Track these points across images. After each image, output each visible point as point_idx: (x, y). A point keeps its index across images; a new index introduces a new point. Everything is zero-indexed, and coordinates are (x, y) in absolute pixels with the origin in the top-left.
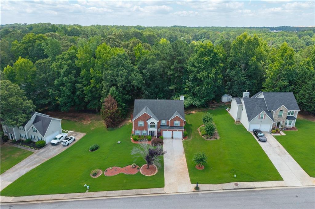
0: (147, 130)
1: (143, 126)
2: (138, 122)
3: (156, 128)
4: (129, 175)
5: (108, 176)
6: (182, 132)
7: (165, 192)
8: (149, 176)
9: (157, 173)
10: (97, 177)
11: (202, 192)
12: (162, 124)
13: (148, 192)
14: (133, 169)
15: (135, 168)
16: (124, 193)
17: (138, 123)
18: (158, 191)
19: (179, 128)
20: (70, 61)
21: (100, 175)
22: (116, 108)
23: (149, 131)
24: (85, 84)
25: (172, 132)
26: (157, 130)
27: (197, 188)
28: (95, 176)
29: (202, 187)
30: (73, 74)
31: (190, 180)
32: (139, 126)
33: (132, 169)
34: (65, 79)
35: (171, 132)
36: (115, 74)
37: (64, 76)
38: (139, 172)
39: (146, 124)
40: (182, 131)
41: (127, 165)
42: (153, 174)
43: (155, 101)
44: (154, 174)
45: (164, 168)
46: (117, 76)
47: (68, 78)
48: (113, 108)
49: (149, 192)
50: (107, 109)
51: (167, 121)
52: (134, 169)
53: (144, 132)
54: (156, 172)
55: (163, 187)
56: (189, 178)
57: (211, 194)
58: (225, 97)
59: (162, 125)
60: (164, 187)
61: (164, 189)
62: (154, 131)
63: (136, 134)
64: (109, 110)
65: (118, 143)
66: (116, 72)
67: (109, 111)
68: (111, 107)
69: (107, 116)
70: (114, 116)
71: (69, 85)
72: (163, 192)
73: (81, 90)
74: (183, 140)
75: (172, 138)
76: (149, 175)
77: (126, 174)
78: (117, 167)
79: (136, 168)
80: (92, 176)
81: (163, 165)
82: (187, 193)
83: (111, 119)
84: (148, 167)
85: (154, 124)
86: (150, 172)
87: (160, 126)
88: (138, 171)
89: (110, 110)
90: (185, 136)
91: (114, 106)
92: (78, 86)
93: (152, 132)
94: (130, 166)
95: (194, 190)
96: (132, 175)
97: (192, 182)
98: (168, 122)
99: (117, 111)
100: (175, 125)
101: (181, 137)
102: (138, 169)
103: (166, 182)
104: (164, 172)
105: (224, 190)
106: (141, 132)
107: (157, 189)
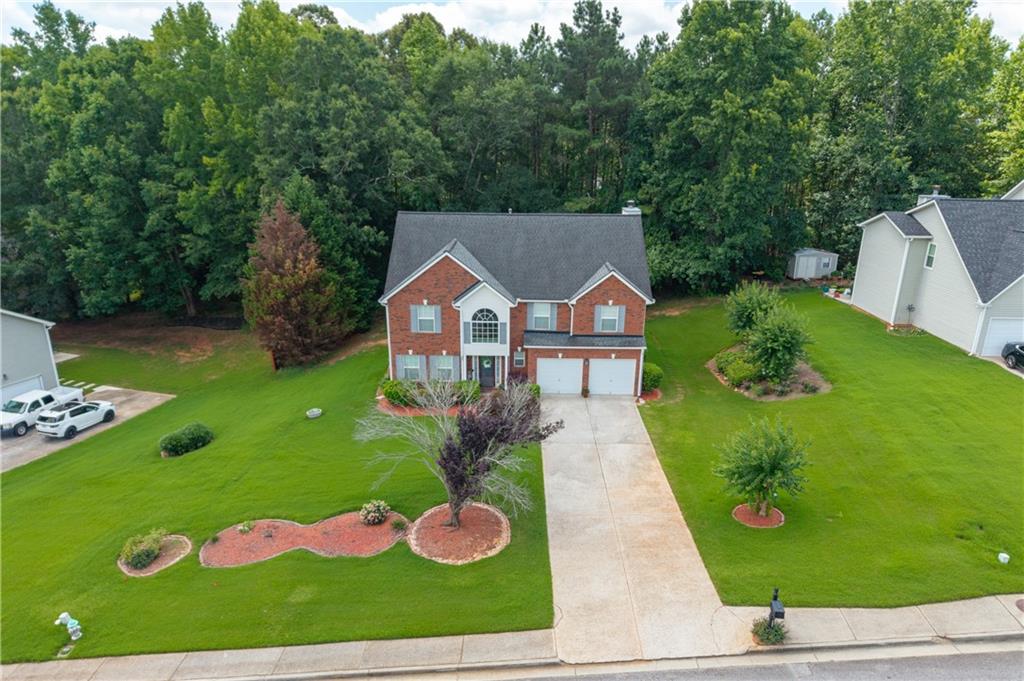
0: (456, 353)
1: (437, 329)
2: (412, 307)
3: (503, 342)
4: (340, 559)
5: (217, 566)
6: (634, 361)
7: (561, 657)
8: (460, 563)
9: (508, 547)
10: (155, 569)
11: (810, 658)
12: (532, 326)
13: (449, 659)
14: (370, 529)
15: (379, 522)
16: (291, 665)
17: (409, 312)
18: (515, 649)
19: (619, 343)
20: (115, 76)
21: (172, 563)
22: (310, 267)
23: (469, 358)
24: (182, 180)
25: (587, 360)
26: (507, 354)
27: (770, 634)
28: (144, 566)
29: (801, 623)
30: (132, 136)
31: (710, 583)
32: (415, 329)
33: (362, 529)
34: (91, 155)
35: (581, 361)
36: (312, 116)
37: (86, 140)
38: (403, 544)
39: (450, 317)
40: (635, 354)
41: (341, 513)
42: (483, 552)
43: (501, 218)
44: (491, 553)
45: (549, 520)
46: (323, 122)
47: (106, 152)
48: (295, 267)
49: (456, 658)
50: (266, 271)
51: (559, 305)
52: (377, 528)
53: (444, 362)
54: (503, 541)
55: (548, 624)
56: (702, 576)
57: (878, 667)
58: (808, 256)
59: (534, 328)
60: (549, 626)
61: (549, 640)
62: (493, 359)
63: (401, 375)
64: (275, 273)
65: (307, 418)
66: (318, 104)
67: (275, 278)
68: (288, 263)
69: (269, 301)
70: (303, 304)
71: (107, 180)
72: (545, 656)
73: (164, 208)
74: (642, 402)
75: (585, 393)
76: (458, 558)
77: (322, 554)
78: (279, 522)
79: (387, 526)
80: (124, 569)
81: (544, 507)
82: (705, 664)
83: (290, 317)
84: (457, 515)
85: (495, 317)
86: (469, 541)
87: (521, 335)
88: (398, 537)
89: (282, 276)
90: (649, 387)
91: (300, 256)
92: (151, 188)
93: (481, 366)
94: (355, 513)
95: (750, 643)
96: (357, 559)
97: (731, 594)
98: (563, 309)
99: (317, 285)
100: (598, 329)
101: (632, 392)
102: (400, 527)
103: (564, 595)
104: (551, 543)
105: (954, 641)
106: (428, 363)
107: (509, 639)
